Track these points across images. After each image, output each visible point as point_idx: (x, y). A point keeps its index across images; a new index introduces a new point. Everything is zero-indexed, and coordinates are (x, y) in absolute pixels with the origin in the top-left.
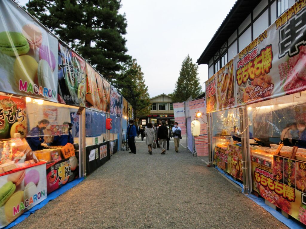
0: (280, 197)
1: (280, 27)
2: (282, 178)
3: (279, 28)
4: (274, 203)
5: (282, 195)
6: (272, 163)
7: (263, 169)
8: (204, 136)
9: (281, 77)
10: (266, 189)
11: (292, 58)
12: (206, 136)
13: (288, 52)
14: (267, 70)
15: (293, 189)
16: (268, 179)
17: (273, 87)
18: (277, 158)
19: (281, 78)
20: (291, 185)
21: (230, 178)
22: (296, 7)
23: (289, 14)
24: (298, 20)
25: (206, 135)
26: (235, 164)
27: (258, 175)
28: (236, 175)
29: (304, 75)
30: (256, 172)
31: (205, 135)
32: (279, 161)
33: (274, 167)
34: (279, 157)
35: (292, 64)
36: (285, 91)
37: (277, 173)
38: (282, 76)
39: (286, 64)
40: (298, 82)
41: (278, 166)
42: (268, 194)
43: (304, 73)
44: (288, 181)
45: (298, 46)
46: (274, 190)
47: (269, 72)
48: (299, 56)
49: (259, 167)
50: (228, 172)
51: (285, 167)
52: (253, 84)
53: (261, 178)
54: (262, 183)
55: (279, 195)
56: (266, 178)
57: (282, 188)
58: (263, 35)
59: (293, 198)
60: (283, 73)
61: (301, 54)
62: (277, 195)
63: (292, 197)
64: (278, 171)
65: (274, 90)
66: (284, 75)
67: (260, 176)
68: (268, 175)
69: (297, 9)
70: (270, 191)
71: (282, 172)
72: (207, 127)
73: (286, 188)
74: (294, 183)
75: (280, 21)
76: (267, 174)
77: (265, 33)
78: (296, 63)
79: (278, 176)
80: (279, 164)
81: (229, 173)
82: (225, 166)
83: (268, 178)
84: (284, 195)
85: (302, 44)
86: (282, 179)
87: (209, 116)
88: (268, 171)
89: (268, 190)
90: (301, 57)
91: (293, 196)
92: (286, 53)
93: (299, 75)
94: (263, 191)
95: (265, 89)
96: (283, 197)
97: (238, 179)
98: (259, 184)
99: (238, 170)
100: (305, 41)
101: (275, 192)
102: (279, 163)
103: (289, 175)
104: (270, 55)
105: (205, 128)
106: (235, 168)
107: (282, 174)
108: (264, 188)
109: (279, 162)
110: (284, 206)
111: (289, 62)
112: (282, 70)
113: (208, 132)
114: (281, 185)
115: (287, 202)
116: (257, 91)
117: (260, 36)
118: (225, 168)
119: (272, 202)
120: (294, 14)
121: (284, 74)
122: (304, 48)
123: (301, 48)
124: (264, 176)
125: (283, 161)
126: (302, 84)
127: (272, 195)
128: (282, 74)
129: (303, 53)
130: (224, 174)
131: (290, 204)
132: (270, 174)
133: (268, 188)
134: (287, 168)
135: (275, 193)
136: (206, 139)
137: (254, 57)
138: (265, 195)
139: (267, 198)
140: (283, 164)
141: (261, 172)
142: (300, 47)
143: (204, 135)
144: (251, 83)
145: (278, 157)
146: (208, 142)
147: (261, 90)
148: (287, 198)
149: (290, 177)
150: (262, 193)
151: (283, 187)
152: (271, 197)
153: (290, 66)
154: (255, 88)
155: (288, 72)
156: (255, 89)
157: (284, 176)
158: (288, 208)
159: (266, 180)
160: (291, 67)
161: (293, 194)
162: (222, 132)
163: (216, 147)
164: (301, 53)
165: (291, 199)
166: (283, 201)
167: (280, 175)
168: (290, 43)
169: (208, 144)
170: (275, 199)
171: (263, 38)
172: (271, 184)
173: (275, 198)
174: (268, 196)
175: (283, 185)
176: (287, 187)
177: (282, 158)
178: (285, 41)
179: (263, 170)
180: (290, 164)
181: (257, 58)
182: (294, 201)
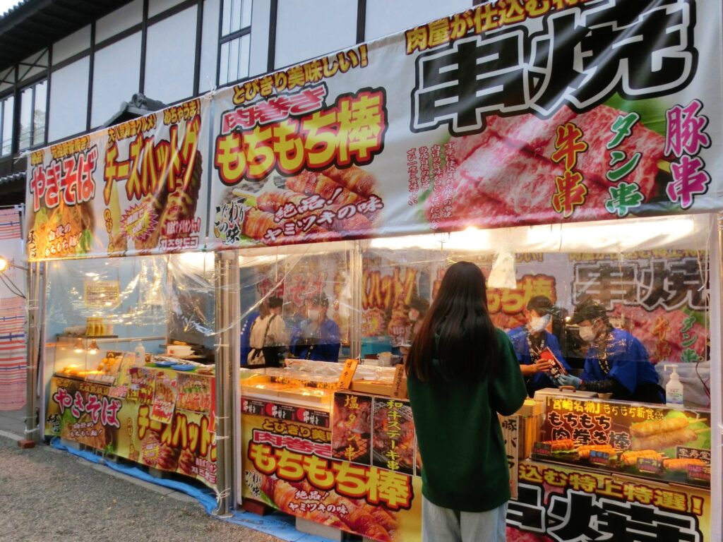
0: (356, 503)
1: (419, 50)
2: (365, 451)
3: (417, 53)
4: (336, 525)
5: (365, 496)
6: (332, 413)
7: (285, 432)
8: (11, 342)
9: (414, 181)
10: (300, 489)
11: (460, 139)
12: (19, 342)
13: (450, 122)
14: (363, 154)
15: (405, 477)
16: (307, 460)
17: (380, 206)
18: (348, 400)
19: (413, 184)
20: (398, 468)
21: (135, 471)
22: (484, 16)
23: (455, 25)
24: (487, 50)
25: (20, 339)
26: (159, 427)
27: (267, 450)
28: (162, 461)
29: (499, 188)
30: (257, 444)
31: (16, 336)
32: (355, 405)
33: (335, 425)
34: (354, 396)
35: (455, 155)
36: (430, 220)
37: (349, 439)
38: (417, 179)
39: (436, 151)
40: (478, 205)
41: (352, 420)
42: (308, 501)
43: (499, 185)
44: (390, 459)
45: (484, 115)
46: (335, 487)
47: (368, 161)
48: (481, 139)
49: (272, 429)
50: (123, 452)
51: (376, 422)
52: (296, 188)
53: (278, 459)
54: (282, 472)
55: (354, 499)
56: (299, 457)
57: (365, 479)
58: (351, 54)
59: (404, 501)
60: (420, 172)
61: (488, 134)
62: (345, 501)
63: (402, 497)
64: (353, 433)
65: (385, 214)
66: (423, 178)
67: (272, 453)
68: (307, 449)
69: (483, 22)
70: (316, 492)
71: (366, 436)
72: (27, 308)
73: (380, 476)
74: (411, 460)
75: (421, 34)
76: (303, 446)
77: (360, 53)
78: (470, 154)
79: (351, 449)
80: (356, 415)
81: (126, 456)
82: (103, 438)
83: (310, 456)
84: (373, 497)
85: (498, 113)
86: (368, 455)
87: (34, 272)
88: (307, 438)
89: (308, 490)
90: (487, 142)
91: (406, 495)
92: (440, 123)
93: (484, 185)
94: (288, 495)
95: (347, 208)
96: (368, 502)
97: (174, 471)
98: (274, 477)
99: (171, 445)
100: (505, 106)
101: (338, 492)
102: (357, 412)
103: (393, 442)
104: (374, 115)
105: (18, 313)
106: (159, 439)
107: (365, 440)
108: (293, 486)
109: (355, 410)
110: (373, 526)
111: (447, 148)
112: (418, 165)
113: (27, 327)
114: (360, 472)
115: (383, 513)
116: (312, 211)
117: (341, 56)
118: (107, 442)
119: (328, 523)
120: (472, 30)
121: (426, 175)
122: (499, 123)
123: (492, 120)
124: (292, 452)
125: (370, 407)
126: (493, 209)
127: (326, 503)
128: (419, 175)
129: (494, 134)
130: (106, 465)
131: (394, 518)
132: (314, 444)
133: (306, 484)
134: (385, 425)
135: (337, 496)
136: (18, 353)
137: (305, 109)
138: (300, 507)
139: (308, 513)
140: (372, 414)
141: (279, 443)
142: (490, 117)
143: (10, 337)
144: (286, 183)
145: (350, 396)
146: (25, 360)
147: (327, 207)
148: (382, 504)
149: (396, 445)
150: (285, 502)
151: (368, 474)
152: (322, 507)
153: (450, 160)
154: (305, 199)
155: (439, 172)
156: (305, 202)
157: (372, 446)
158: (388, 530)
159: (301, 463)
160: (452, 162)
161: (407, 489)
162: (91, 328)
163: (56, 375)
164: (487, 132)
165: (397, 503)
166: (368, 514)
167: (358, 443)
168: (455, 99)
169: (28, 370)
170: (338, 514)
171: (347, 63)
172: (321, 472)
173: (339, 509)
174: (311, 508)
175: (367, 469)
176: (382, 473)
177: (369, 399)
178: (436, 92)
179: (289, 434)
180: (395, 413)
181: (319, 113)
182: (408, 507)
